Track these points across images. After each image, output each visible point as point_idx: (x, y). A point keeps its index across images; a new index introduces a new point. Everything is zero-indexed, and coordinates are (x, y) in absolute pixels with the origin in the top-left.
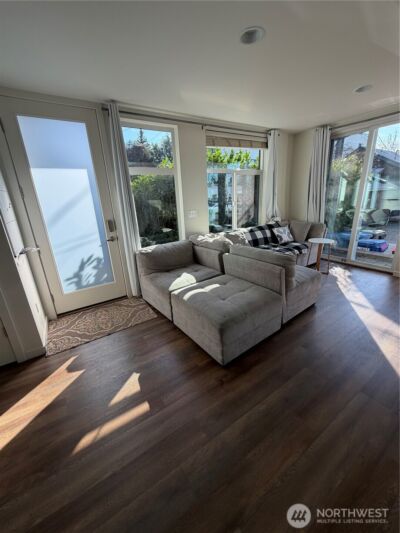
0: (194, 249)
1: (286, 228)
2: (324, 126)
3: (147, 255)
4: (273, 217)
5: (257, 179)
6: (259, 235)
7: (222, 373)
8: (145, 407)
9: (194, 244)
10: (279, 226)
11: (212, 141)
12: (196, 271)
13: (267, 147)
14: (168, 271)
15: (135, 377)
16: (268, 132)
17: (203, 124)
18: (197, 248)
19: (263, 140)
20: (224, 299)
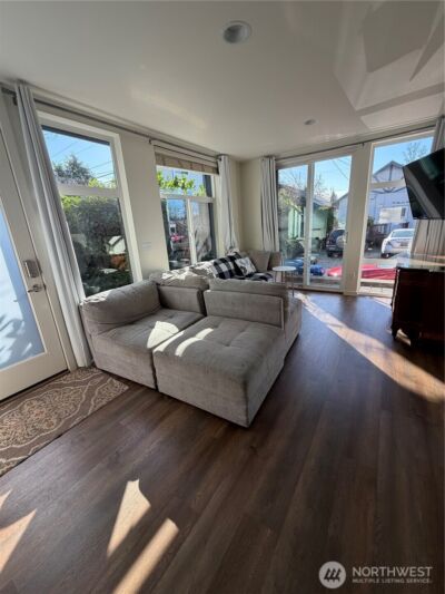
0: (159, 290)
1: (247, 259)
2: (269, 157)
3: (99, 304)
4: (231, 248)
5: (211, 206)
6: (224, 268)
7: (248, 437)
8: (169, 529)
9: (158, 284)
10: (240, 257)
11: (163, 160)
12: (171, 317)
13: (218, 173)
14: (132, 323)
15: (133, 488)
16: (218, 157)
17: (152, 138)
18: (163, 288)
19: (214, 165)
20: (228, 345)
